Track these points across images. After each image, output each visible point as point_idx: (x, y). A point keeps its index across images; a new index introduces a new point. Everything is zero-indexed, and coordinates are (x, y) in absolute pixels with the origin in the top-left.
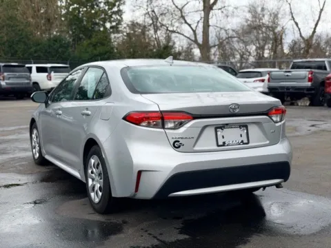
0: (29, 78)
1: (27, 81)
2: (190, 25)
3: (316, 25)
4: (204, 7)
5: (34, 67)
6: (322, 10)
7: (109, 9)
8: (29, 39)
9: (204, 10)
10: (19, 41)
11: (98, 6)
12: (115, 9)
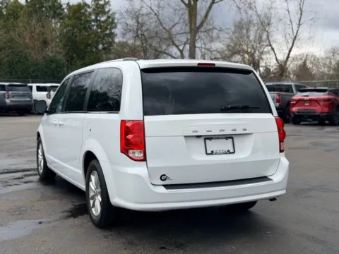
0: (30, 96)
1: (28, 99)
2: (177, 47)
3: (290, 51)
4: (191, 29)
5: (34, 86)
6: (295, 37)
7: (102, 32)
8: (27, 60)
9: (190, 32)
10: (19, 61)
11: (90, 29)
12: (108, 32)
